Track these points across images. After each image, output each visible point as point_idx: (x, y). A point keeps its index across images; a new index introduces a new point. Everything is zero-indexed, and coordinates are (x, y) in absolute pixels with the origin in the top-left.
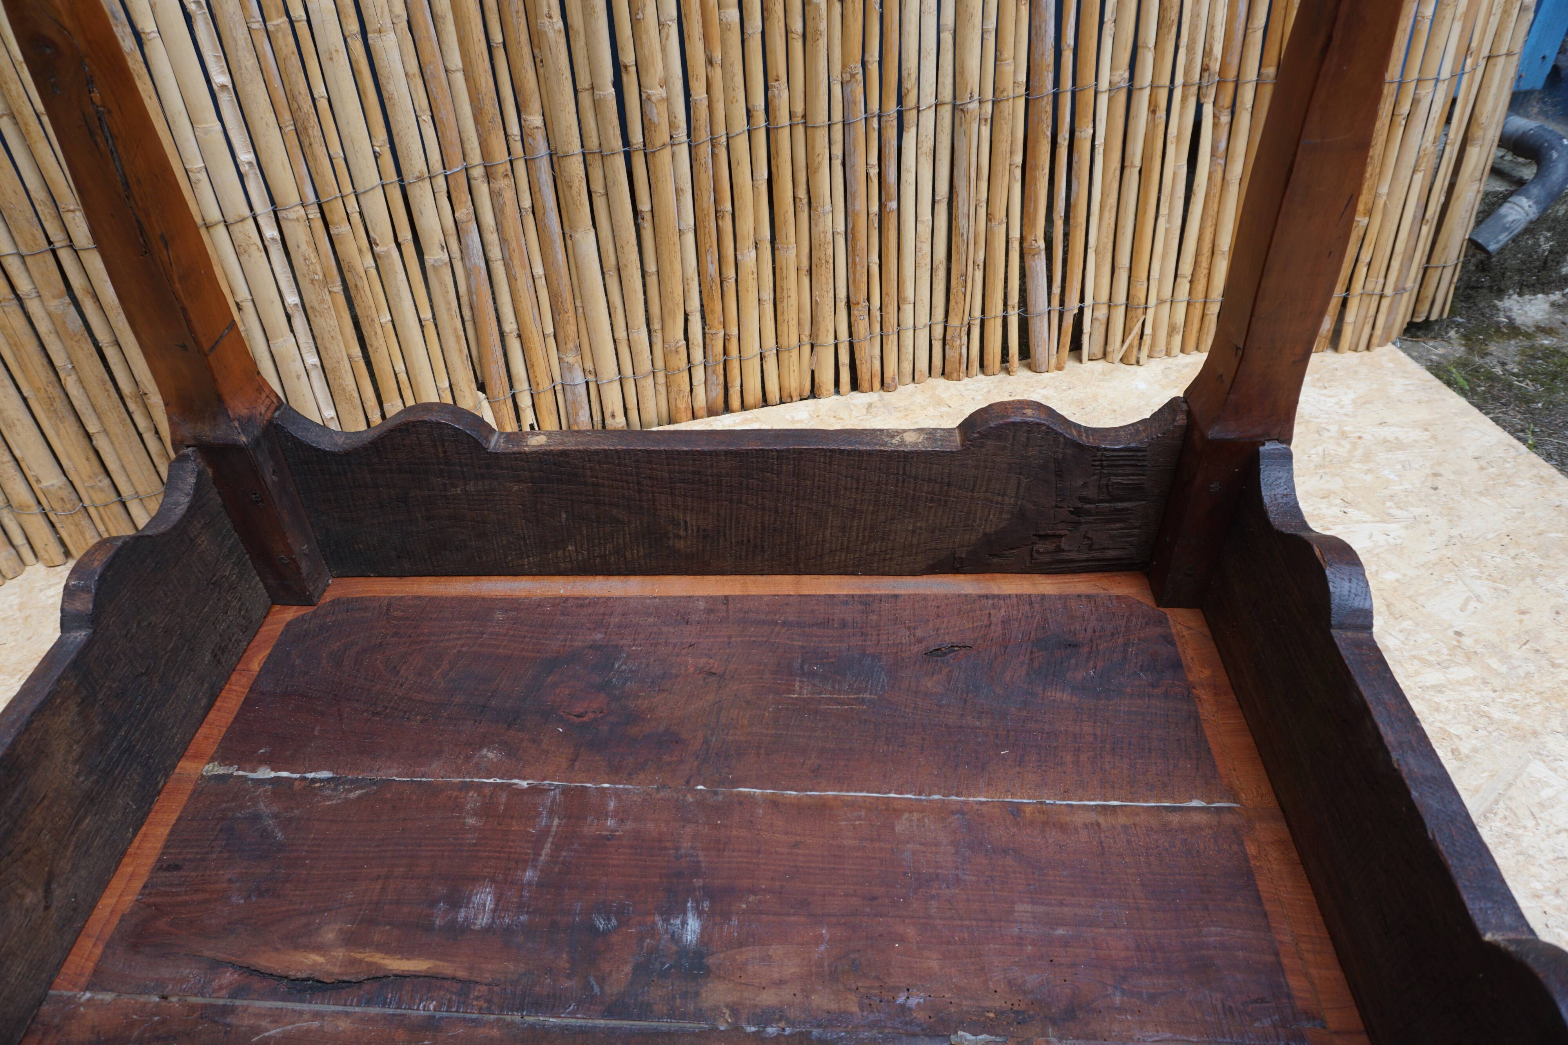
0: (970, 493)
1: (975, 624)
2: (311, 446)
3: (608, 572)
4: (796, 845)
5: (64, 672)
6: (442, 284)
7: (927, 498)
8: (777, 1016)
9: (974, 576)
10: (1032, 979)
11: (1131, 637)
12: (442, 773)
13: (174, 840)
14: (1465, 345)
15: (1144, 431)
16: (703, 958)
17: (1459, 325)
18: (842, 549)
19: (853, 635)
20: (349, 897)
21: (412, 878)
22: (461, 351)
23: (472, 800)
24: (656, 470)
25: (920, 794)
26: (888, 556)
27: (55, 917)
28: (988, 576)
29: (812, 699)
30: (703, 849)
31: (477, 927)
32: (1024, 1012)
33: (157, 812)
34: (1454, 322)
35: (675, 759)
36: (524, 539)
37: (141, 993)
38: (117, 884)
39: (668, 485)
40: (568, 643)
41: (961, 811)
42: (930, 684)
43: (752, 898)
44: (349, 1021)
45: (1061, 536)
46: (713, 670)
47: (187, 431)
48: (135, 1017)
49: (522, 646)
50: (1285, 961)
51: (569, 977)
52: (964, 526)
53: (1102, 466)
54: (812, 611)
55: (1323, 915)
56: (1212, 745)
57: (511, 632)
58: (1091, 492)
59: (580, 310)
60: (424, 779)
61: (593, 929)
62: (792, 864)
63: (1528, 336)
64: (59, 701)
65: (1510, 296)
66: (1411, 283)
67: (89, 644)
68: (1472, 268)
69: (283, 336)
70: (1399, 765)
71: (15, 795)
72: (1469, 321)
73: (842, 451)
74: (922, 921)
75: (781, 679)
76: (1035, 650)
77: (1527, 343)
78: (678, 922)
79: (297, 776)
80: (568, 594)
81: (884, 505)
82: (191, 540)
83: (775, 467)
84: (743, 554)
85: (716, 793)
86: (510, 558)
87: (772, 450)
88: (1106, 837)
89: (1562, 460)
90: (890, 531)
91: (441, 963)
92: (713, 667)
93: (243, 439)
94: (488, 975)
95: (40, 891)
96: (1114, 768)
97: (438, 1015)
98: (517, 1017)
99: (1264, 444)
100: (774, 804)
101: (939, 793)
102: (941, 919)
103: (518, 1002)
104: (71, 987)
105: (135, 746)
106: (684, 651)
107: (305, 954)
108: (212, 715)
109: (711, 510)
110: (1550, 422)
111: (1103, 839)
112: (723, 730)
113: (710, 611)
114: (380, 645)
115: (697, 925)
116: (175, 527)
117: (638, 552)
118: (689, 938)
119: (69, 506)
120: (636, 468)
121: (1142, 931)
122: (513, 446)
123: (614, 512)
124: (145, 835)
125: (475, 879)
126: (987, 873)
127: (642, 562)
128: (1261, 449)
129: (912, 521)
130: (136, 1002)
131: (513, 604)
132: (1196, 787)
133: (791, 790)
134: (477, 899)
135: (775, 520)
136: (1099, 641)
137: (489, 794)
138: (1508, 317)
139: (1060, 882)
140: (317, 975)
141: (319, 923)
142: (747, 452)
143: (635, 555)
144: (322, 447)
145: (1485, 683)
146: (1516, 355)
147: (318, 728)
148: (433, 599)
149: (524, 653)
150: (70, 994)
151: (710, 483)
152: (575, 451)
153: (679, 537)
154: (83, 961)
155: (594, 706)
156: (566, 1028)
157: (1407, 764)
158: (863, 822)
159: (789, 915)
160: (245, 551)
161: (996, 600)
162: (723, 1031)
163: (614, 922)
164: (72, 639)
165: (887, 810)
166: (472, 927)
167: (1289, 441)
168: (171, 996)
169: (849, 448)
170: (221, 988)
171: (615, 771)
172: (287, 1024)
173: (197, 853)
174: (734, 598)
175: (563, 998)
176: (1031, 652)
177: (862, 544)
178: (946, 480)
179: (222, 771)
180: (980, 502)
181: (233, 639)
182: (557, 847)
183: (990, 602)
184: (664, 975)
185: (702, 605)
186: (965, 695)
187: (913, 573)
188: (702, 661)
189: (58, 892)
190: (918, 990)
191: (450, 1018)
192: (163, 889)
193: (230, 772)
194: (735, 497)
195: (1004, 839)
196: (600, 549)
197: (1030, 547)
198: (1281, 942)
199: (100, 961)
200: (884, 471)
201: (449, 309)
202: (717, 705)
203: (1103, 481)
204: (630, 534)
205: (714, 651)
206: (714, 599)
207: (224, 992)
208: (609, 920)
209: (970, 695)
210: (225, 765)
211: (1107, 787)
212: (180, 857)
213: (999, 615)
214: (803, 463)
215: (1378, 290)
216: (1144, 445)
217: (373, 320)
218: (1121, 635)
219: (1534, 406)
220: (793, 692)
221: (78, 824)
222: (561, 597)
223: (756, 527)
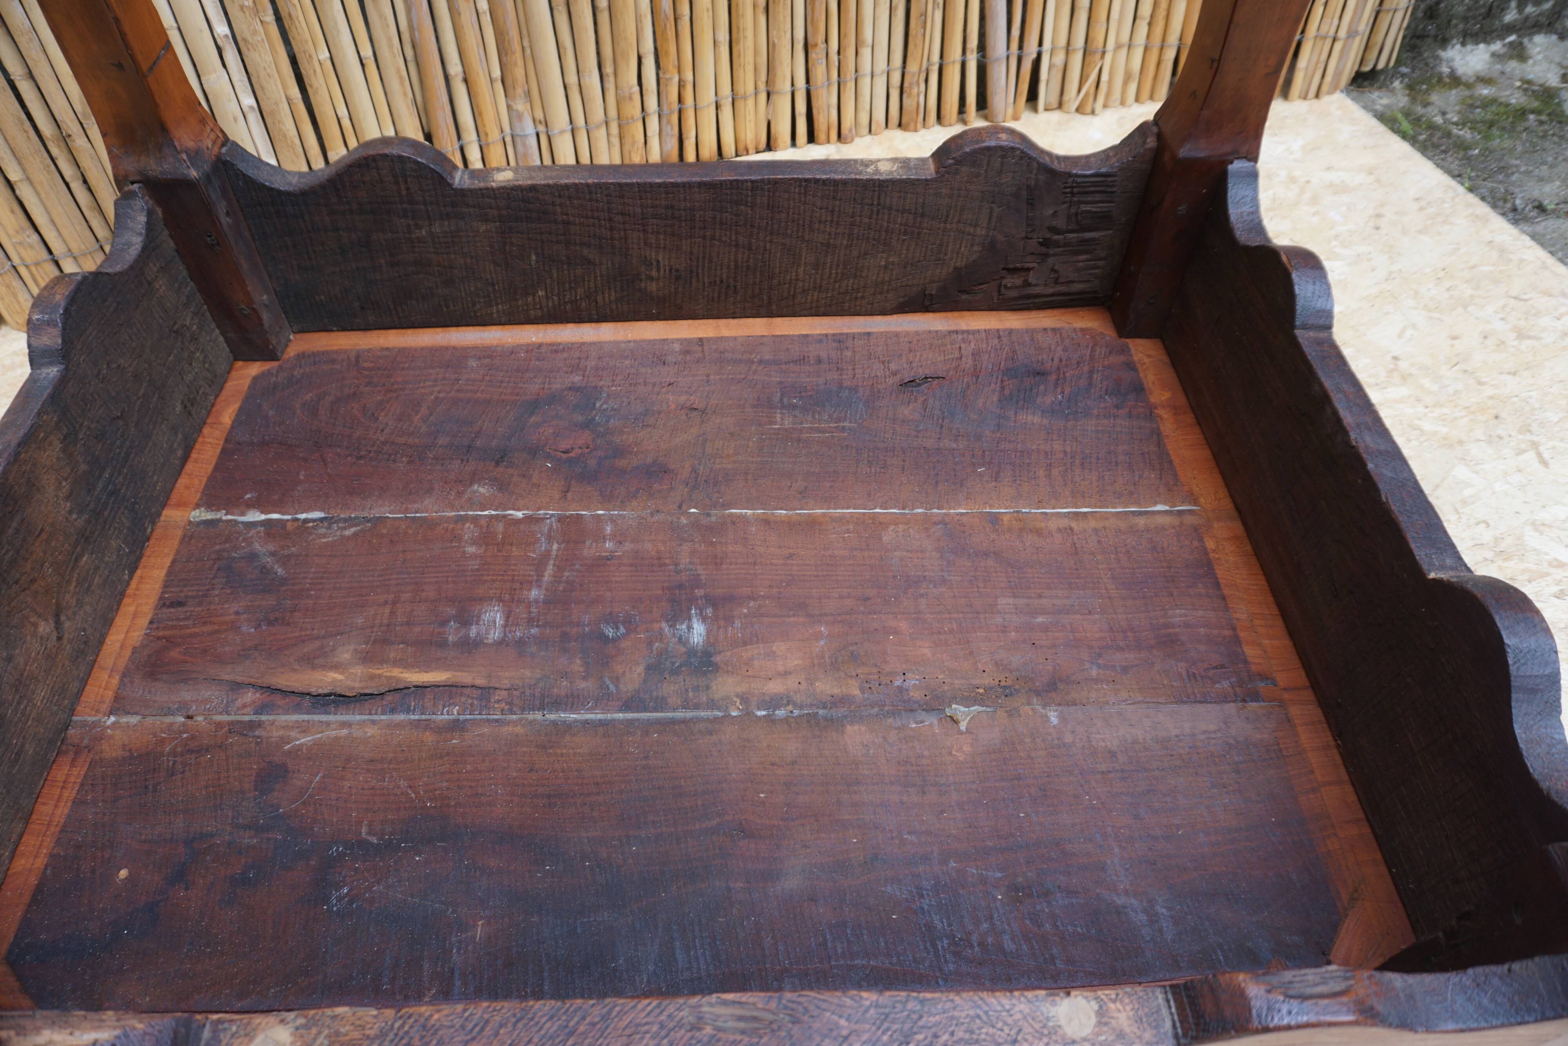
0: (942, 225)
1: (947, 357)
2: (264, 186)
3: (579, 319)
4: (790, 556)
5: (42, 405)
6: (381, 16)
7: (900, 230)
8: (785, 701)
9: (943, 314)
10: (1016, 660)
11: (1096, 365)
12: (436, 508)
13: (172, 580)
14: (1409, 95)
15: (1114, 156)
16: (711, 656)
17: (1403, 76)
18: (815, 288)
19: (830, 370)
20: (359, 621)
21: (420, 602)
22: (405, 94)
23: (469, 531)
24: (628, 205)
25: (904, 508)
26: (860, 295)
27: (68, 647)
28: (956, 314)
29: (794, 429)
30: (701, 564)
31: (490, 641)
32: (1010, 687)
33: (149, 557)
34: (1399, 72)
35: (666, 487)
36: (493, 285)
37: (165, 715)
38: (122, 622)
39: (640, 222)
40: (546, 385)
41: (943, 522)
42: (905, 411)
43: (752, 604)
44: (376, 728)
45: (1028, 270)
46: (695, 406)
47: (130, 165)
48: (163, 735)
49: (501, 390)
50: (1242, 634)
51: (585, 678)
52: (936, 260)
53: (1072, 194)
54: (788, 350)
55: (1274, 596)
56: (1173, 458)
57: (488, 378)
58: (1060, 223)
59: (528, 51)
60: (418, 515)
61: (603, 638)
62: (787, 573)
63: (1469, 86)
64: (42, 435)
65: (1453, 47)
66: (1363, 27)
67: (62, 381)
68: (1420, 14)
69: (215, 72)
70: (1357, 442)
71: (14, 525)
72: (1413, 71)
73: (817, 181)
74: (913, 616)
75: (762, 412)
76: (1005, 378)
77: (1467, 93)
78: (684, 627)
79: (289, 517)
80: (540, 341)
81: (858, 239)
82: (149, 283)
83: (749, 199)
84: (716, 295)
85: (709, 515)
86: (478, 306)
87: (746, 181)
88: (1079, 539)
89: (1494, 202)
90: (863, 267)
91: (459, 674)
92: (694, 403)
93: (194, 173)
94: (506, 682)
95: (51, 621)
96: (1083, 480)
97: (461, 717)
98: (538, 716)
99: (1232, 163)
100: (766, 522)
101: (922, 508)
102: (930, 613)
103: (538, 702)
104: (93, 713)
105: (119, 490)
106: (664, 390)
107: (324, 672)
108: (189, 466)
109: (684, 248)
110: (1485, 168)
111: (1076, 540)
112: (710, 460)
113: (687, 352)
114: (354, 394)
115: (702, 629)
116: (131, 267)
117: (610, 295)
118: (696, 640)
120: (608, 203)
121: (1114, 616)
122: (480, 182)
123: (585, 252)
124: (141, 577)
125: (482, 600)
126: (971, 574)
127: (614, 307)
128: (1230, 167)
129: (885, 255)
130: (162, 723)
131: (486, 353)
132: (1159, 494)
133: (781, 509)
134: (486, 617)
135: (749, 257)
136: (1065, 370)
137: (485, 524)
138: (1450, 67)
139: (1038, 578)
140: (339, 690)
141: (333, 646)
142: (722, 183)
143: (607, 299)
144: (276, 186)
145: (1418, 400)
146: (1456, 105)
147: (303, 473)
148: (402, 350)
149: (503, 396)
150: (95, 719)
151: (683, 218)
152: (545, 185)
153: (651, 278)
154: (102, 690)
155: (580, 442)
156: (587, 722)
157: (1364, 441)
158: (851, 535)
159: (788, 616)
160: (202, 301)
161: (965, 335)
162: (735, 717)
163: (622, 630)
164: (44, 375)
165: (873, 523)
166: (485, 641)
167: (1254, 159)
168: (196, 715)
169: (824, 177)
170: (244, 706)
171: (607, 499)
172: (316, 733)
173: (199, 591)
174: (709, 340)
175: (581, 697)
176: (1002, 381)
177: (835, 282)
178: (920, 210)
179: (209, 516)
180: (952, 234)
181: (200, 393)
182: (559, 569)
183: (960, 337)
184: (675, 672)
185: (677, 347)
186: (940, 421)
187: (883, 313)
188: (683, 398)
189: (67, 625)
190: (914, 673)
191: (474, 720)
192: (170, 623)
193: (218, 517)
194: (708, 233)
195: (984, 544)
196: (571, 294)
197: (999, 281)
198: (1238, 619)
199: (119, 689)
200: (859, 201)
201: (391, 46)
202: (701, 438)
203: (1073, 210)
204: (601, 276)
205: (693, 389)
206: (689, 341)
207: (248, 710)
208: (617, 628)
209: (946, 421)
210: (213, 511)
211: (1078, 497)
212: (182, 595)
213: (968, 349)
214: (777, 194)
215: (1332, 33)
216: (1115, 170)
217: (310, 56)
218: (1086, 363)
219: (1471, 152)
220: (775, 423)
221: (77, 560)
222: (534, 344)
223: (729, 266)
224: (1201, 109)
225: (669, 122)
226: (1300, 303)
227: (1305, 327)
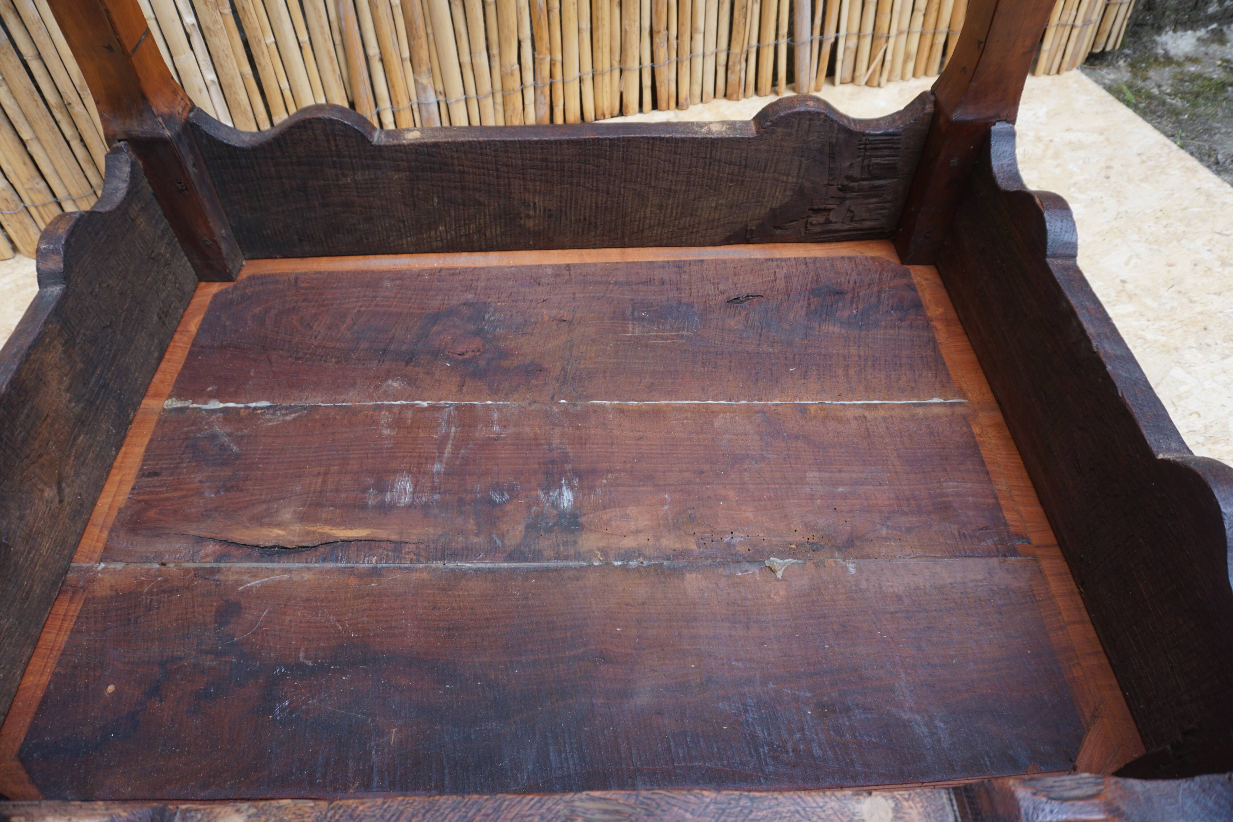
0: (762, 174)
1: (764, 280)
2: (223, 143)
3: (471, 248)
4: (641, 438)
5: (48, 317)
6: (316, 9)
7: (728, 178)
8: (637, 554)
9: (760, 246)
10: (822, 522)
11: (884, 286)
12: (358, 399)
13: (150, 455)
14: (1131, 72)
15: (899, 119)
16: (577, 518)
17: (1126, 56)
18: (659, 224)
19: (671, 290)
20: (298, 488)
21: (346, 473)
22: (334, 71)
23: (385, 417)
24: (511, 158)
25: (730, 400)
26: (695, 230)
27: (68, 508)
28: (772, 245)
29: (642, 336)
30: (569, 444)
31: (402, 505)
32: (816, 544)
33: (131, 436)
34: (1123, 53)
35: (541, 382)
36: (403, 222)
37: (144, 562)
38: (110, 489)
39: (521, 172)
40: (446, 302)
41: (762, 411)
42: (732, 323)
43: (610, 476)
44: (311, 573)
45: (829, 210)
46: (564, 318)
47: (118, 127)
48: (142, 578)
49: (409, 305)
50: (1002, 502)
51: (477, 535)
52: (756, 202)
53: (865, 149)
54: (637, 273)
55: (1028, 472)
56: (946, 360)
57: (399, 296)
58: (856, 172)
59: (431, 37)
60: (344, 404)
61: (492, 502)
62: (638, 451)
63: (1179, 64)
64: (48, 340)
65: (1166, 33)
66: (1096, 17)
67: (64, 297)
69: (185, 53)
70: (1097, 349)
71: (26, 411)
72: (1134, 53)
73: (662, 139)
74: (739, 486)
75: (618, 323)
76: (811, 297)
77: (1178, 70)
78: (556, 494)
79: (242, 406)
80: (440, 266)
81: (694, 186)
82: (133, 220)
83: (608, 153)
84: (580, 230)
85: (575, 405)
86: (391, 239)
87: (605, 139)
88: (871, 425)
89: (1201, 157)
90: (697, 208)
91: (377, 531)
92: (563, 316)
93: (168, 133)
94: (414, 537)
95: (54, 488)
96: (874, 378)
97: (379, 566)
98: (440, 565)
99: (994, 124)
100: (621, 411)
101: (745, 400)
102: (753, 484)
103: (439, 554)
104: (87, 560)
105: (109, 384)
106: (539, 305)
107: (270, 529)
108: (163, 365)
109: (555, 192)
110: (1193, 129)
111: (869, 426)
112: (576, 361)
113: (557, 275)
114: (294, 308)
115: (570, 495)
116: (118, 208)
117: (496, 230)
118: (565, 505)
119: (12, 206)
120: (495, 156)
121: (900, 487)
122: (393, 140)
123: (477, 195)
124: (125, 453)
125: (395, 472)
126: (785, 453)
127: (499, 239)
128: (993, 128)
129: (715, 199)
130: (142, 569)
131: (398, 276)
132: (935, 389)
133: (633, 400)
134: (399, 485)
135: (607, 200)
136: (859, 290)
137: (398, 412)
138: (1164, 50)
139: (839, 456)
140: (281, 544)
141: (277, 508)
142: (586, 141)
143: (494, 234)
144: (232, 143)
145: (1142, 315)
146: (1169, 79)
147: (253, 370)
148: (331, 274)
149: (411, 310)
150: (88, 565)
151: (555, 169)
152: (445, 143)
153: (529, 216)
154: (94, 542)
155: (473, 346)
156: (478, 570)
157: (1104, 348)
158: (689, 421)
159: (639, 486)
160: (174, 235)
161: (779, 262)
162: (597, 566)
163: (507, 496)
164: (49, 293)
165: (706, 412)
166: (398, 505)
167: (1013, 121)
168: (169, 563)
169: (667, 136)
170: (207, 556)
171: (494, 392)
172: (264, 578)
173: (171, 464)
174: (575, 265)
175: (474, 550)
176: (809, 299)
178: (744, 163)
179: (179, 404)
180: (769, 182)
181: (172, 307)
182: (456, 447)
183: (775, 263)
184: (549, 530)
185: (549, 271)
186: (760, 331)
187: (713, 244)
188: (554, 312)
189: (67, 490)
190: (739, 532)
191: (389, 568)
192: (148, 489)
193: (186, 405)
194: (575, 181)
195: (795, 429)
196: (465, 229)
197: (805, 219)
198: (999, 490)
199: (108, 541)
200: (695, 155)
201: (323, 33)
202: (569, 343)
203: (866, 163)
204: (489, 215)
205: (563, 305)
206: (559, 267)
207: (210, 558)
208: (503, 495)
209: (764, 330)
210: (182, 400)
211: (870, 391)
212: (158, 467)
213: (781, 273)
214: (630, 149)
215: (1070, 22)
216: (900, 130)
217: (259, 41)
218: (876, 285)
219: (1181, 117)
220: (628, 332)
221: (75, 439)
222: (436, 269)
223: (591, 207)
224: (970, 82)
225: (542, 93)
226: (1050, 237)
227: (1055, 256)
